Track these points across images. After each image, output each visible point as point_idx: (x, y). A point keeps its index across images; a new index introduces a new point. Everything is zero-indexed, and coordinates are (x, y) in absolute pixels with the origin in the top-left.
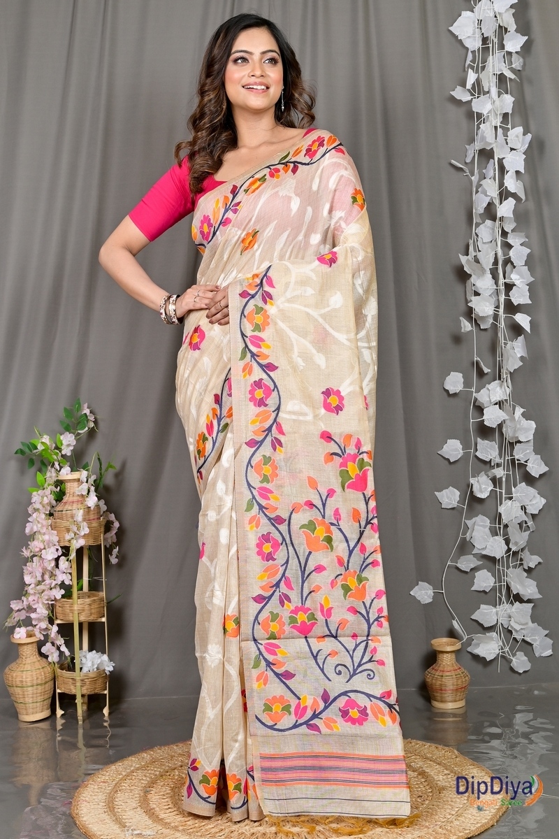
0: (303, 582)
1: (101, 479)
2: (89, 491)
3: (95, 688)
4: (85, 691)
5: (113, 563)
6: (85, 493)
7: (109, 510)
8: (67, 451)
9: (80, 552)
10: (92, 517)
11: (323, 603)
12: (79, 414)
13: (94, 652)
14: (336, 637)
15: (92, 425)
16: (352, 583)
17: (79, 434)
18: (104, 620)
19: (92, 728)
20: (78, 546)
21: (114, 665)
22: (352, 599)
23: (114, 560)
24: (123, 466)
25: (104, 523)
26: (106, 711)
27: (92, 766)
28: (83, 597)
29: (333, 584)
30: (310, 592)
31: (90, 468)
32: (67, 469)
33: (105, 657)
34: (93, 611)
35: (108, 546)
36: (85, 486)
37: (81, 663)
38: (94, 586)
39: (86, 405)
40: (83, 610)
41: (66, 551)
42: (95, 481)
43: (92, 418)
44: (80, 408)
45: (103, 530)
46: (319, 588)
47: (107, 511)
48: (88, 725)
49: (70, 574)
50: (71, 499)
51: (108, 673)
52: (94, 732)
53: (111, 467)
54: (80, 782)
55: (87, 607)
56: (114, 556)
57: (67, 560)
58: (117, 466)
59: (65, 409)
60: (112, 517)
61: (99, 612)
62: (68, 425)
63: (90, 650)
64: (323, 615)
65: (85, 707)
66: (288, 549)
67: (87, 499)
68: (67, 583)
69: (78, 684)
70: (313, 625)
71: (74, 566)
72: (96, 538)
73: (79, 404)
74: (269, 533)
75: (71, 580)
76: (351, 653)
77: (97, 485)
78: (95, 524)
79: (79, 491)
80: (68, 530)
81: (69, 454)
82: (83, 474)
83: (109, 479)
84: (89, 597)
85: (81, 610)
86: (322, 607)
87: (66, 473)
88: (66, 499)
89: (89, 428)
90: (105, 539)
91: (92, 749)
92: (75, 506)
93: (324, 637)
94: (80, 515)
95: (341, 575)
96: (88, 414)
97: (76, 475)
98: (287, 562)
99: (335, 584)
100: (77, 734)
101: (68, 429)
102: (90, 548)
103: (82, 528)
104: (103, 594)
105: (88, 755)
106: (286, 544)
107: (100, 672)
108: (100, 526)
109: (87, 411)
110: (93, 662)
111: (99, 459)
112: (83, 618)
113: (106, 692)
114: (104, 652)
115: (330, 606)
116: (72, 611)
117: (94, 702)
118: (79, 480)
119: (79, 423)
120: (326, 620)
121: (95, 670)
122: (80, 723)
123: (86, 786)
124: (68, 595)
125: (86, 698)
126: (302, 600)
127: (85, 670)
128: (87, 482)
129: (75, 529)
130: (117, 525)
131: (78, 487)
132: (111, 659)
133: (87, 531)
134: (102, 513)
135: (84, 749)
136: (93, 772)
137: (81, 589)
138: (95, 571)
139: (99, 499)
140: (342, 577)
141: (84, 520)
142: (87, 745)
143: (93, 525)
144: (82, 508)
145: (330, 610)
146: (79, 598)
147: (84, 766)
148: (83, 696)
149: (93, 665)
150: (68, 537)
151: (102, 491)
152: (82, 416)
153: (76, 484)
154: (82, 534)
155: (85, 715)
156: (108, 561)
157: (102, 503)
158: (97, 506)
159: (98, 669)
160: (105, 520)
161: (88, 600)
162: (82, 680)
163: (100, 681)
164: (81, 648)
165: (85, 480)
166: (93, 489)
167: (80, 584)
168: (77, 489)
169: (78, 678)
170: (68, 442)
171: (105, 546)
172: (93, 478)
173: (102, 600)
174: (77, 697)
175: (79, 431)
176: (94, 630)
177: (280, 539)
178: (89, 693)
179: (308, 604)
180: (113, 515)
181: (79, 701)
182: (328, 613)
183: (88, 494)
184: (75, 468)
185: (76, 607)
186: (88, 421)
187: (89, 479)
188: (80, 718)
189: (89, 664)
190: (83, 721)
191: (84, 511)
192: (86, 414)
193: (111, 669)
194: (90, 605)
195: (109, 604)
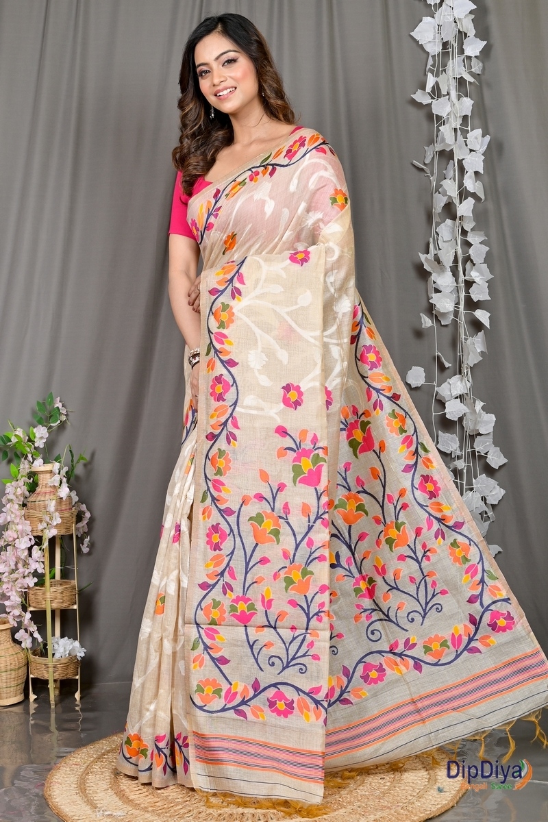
0: (246, 573)
1: (72, 470)
2: (61, 482)
3: (67, 674)
4: (57, 677)
5: (84, 552)
6: (57, 484)
7: (81, 501)
8: (39, 444)
9: (52, 541)
10: (64, 507)
11: (264, 594)
12: (52, 407)
13: (66, 638)
14: (275, 628)
15: (64, 418)
16: (296, 576)
17: (51, 427)
18: (75, 607)
19: (64, 712)
20: (50, 536)
21: (85, 651)
22: (294, 592)
23: (85, 550)
24: (93, 456)
25: (75, 514)
26: (77, 696)
27: (63, 749)
28: (55, 585)
29: (276, 576)
30: (253, 583)
31: (62, 460)
32: (39, 461)
33: (77, 644)
34: (65, 599)
35: (79, 536)
36: (57, 478)
37: (54, 650)
38: (66, 574)
39: (58, 399)
40: (56, 598)
41: (38, 540)
42: (67, 473)
43: (64, 412)
44: (52, 402)
45: (74, 519)
46: (261, 579)
47: (78, 501)
48: (60, 710)
49: (43, 562)
50: (43, 490)
51: (79, 659)
52: (66, 716)
53: (82, 458)
54: (52, 764)
55: (59, 595)
56: (85, 545)
57: (40, 549)
58: (88, 457)
59: (38, 402)
60: (84, 507)
61: (71, 600)
62: (41, 418)
63: (62, 636)
64: (263, 605)
65: (57, 692)
66: (235, 540)
67: (59, 490)
68: (40, 571)
69: (51, 669)
70: (253, 614)
71: (47, 555)
72: (68, 529)
73: (52, 398)
74: (218, 524)
75: (44, 569)
76: (287, 645)
77: (68, 476)
78: (67, 514)
79: (51, 482)
80: (42, 520)
81: (41, 447)
82: (56, 466)
83: (79, 470)
84: (61, 585)
85: (53, 597)
86: (263, 597)
87: (39, 465)
88: (38, 489)
89: (61, 421)
90: (77, 529)
91: (64, 733)
92: (48, 497)
93: (263, 627)
94: (52, 505)
95: (286, 567)
96: (60, 407)
97: (48, 467)
98: (232, 553)
99: (277, 576)
100: (50, 717)
101: (41, 422)
102: (62, 537)
103: (54, 519)
104: (75, 582)
105: (60, 738)
106: (234, 535)
107: (72, 658)
108: (72, 516)
109: (59, 405)
110: (65, 648)
111: (71, 451)
112: (55, 606)
113: (78, 677)
114: (75, 639)
115: (271, 598)
116: (45, 599)
117: (66, 687)
118: (51, 472)
119: (50, 417)
120: (266, 611)
121: (67, 656)
122: (53, 707)
123: (59, 769)
124: (41, 583)
125: (58, 683)
126: (244, 591)
127: (57, 656)
128: (59, 473)
129: (48, 519)
130: (88, 515)
131: (51, 478)
132: (82, 646)
133: (59, 521)
134: (73, 504)
135: (56, 732)
136: (65, 755)
137: (53, 577)
138: (66, 561)
139: (71, 490)
140: (286, 569)
141: (56, 510)
142: (60, 729)
143: (65, 515)
144: (55, 498)
145: (270, 601)
146: (51, 586)
147: (56, 749)
148: (55, 681)
149: (65, 651)
150: (41, 527)
151: (72, 480)
152: (54, 409)
153: (48, 475)
154: (55, 524)
155: (57, 699)
156: (79, 550)
157: (74, 494)
158: (69, 497)
159: (69, 654)
160: (77, 511)
161: (60, 588)
162: (55, 666)
163: (72, 666)
164: (53, 635)
165: (58, 471)
166: (65, 480)
167: (52, 573)
168: (50, 480)
169: (50, 664)
170: (41, 435)
171: (77, 536)
172: (66, 469)
173: (73, 588)
174: (50, 682)
175: (51, 425)
176: (65, 616)
177: (228, 531)
178: (60, 678)
179: (249, 595)
180: (84, 506)
181: (51, 686)
182: (268, 604)
183: (60, 485)
184: (47, 460)
185: (48, 595)
186: (60, 414)
187: (61, 471)
188: (52, 702)
189: (61, 650)
190: (56, 705)
191: (56, 502)
192: (58, 407)
193: (83, 655)
194: (62, 592)
195: (81, 592)
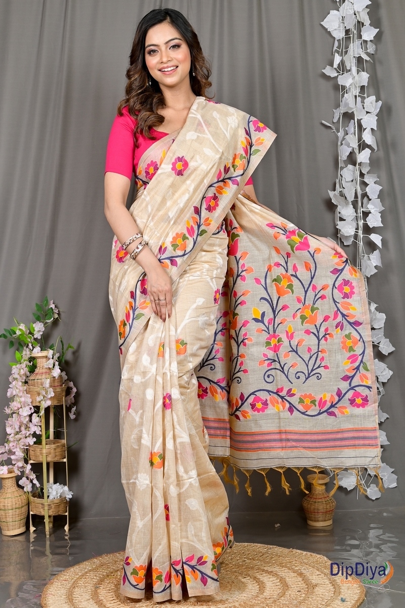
1: (63, 356)
2: (54, 365)
3: (59, 511)
4: (51, 513)
5: (72, 418)
6: (51, 366)
7: (69, 380)
8: (38, 335)
9: (47, 410)
10: (56, 384)
12: (47, 308)
13: (58, 484)
15: (56, 316)
17: (46, 323)
18: (65, 460)
19: (56, 540)
20: (46, 406)
21: (72, 494)
23: (72, 416)
24: (79, 345)
25: (65, 389)
26: (66, 528)
27: (56, 569)
28: (50, 444)
31: (55, 348)
32: (37, 349)
33: (66, 488)
34: (57, 454)
35: (68, 406)
36: (51, 361)
37: (48, 493)
38: (58, 435)
39: (52, 302)
40: (50, 453)
41: (37, 409)
42: (58, 358)
43: (56, 311)
44: (47, 304)
45: (64, 394)
47: (67, 380)
48: (53, 538)
49: (40, 426)
50: (41, 371)
51: (68, 500)
52: (58, 544)
53: (70, 347)
54: (47, 580)
55: (52, 451)
56: (72, 413)
57: (38, 416)
58: (75, 346)
59: (37, 304)
60: (71, 384)
61: (61, 455)
62: (39, 316)
63: (55, 482)
65: (51, 525)
67: (53, 371)
68: (38, 433)
69: (46, 508)
71: (43, 420)
72: (60, 400)
73: (47, 301)
75: (41, 431)
77: (60, 360)
78: (58, 389)
79: (47, 365)
80: (39, 394)
81: (39, 338)
82: (50, 353)
83: (69, 356)
84: (54, 443)
85: (47, 453)
87: (37, 352)
88: (37, 371)
89: (54, 319)
90: (65, 401)
91: (56, 556)
92: (44, 376)
94: (47, 383)
96: (53, 308)
97: (44, 353)
100: (45, 544)
101: (38, 319)
102: (56, 407)
103: (49, 393)
104: (64, 441)
105: (54, 560)
107: (62, 499)
108: (62, 391)
109: (53, 306)
110: (57, 491)
111: (62, 341)
112: (49, 459)
113: (67, 514)
114: (65, 485)
116: (42, 454)
117: (58, 521)
118: (46, 357)
119: (46, 315)
121: (59, 497)
122: (48, 536)
123: (52, 584)
124: (38, 442)
125: (52, 518)
127: (51, 497)
128: (53, 358)
129: (44, 393)
130: (75, 390)
131: (46, 362)
132: (70, 490)
133: (52, 394)
134: (64, 381)
135: (50, 556)
136: (57, 573)
137: (48, 437)
138: (58, 424)
139: (62, 371)
141: (51, 386)
142: (53, 553)
143: (57, 390)
144: (49, 377)
146: (46, 444)
147: (50, 569)
148: (49, 517)
149: (57, 494)
150: (38, 399)
151: (64, 365)
152: (49, 309)
153: (44, 360)
154: (49, 397)
155: (51, 530)
156: (68, 416)
157: (64, 374)
158: (60, 376)
159: (60, 496)
160: (66, 387)
161: (53, 446)
162: (49, 505)
163: (63, 505)
164: (48, 481)
165: (51, 357)
166: (57, 363)
167: (47, 434)
168: (46, 363)
169: (46, 504)
170: (39, 329)
171: (66, 406)
172: (57, 355)
173: (63, 445)
174: (45, 517)
175: (47, 321)
176: (58, 468)
178: (54, 515)
180: (72, 383)
181: (46, 520)
183: (53, 367)
184: (44, 348)
185: (44, 451)
186: (53, 313)
187: (54, 356)
188: (47, 533)
189: (54, 493)
190: (50, 535)
191: (51, 380)
192: (52, 308)
193: (71, 497)
194: (55, 449)
195: (69, 448)
